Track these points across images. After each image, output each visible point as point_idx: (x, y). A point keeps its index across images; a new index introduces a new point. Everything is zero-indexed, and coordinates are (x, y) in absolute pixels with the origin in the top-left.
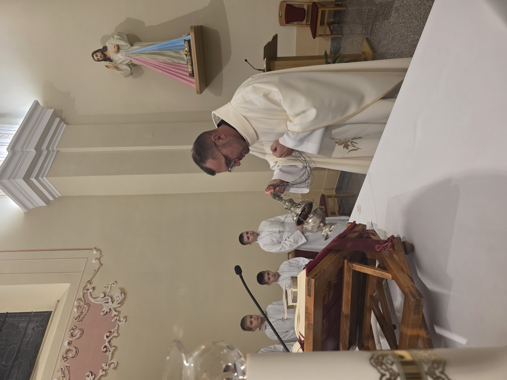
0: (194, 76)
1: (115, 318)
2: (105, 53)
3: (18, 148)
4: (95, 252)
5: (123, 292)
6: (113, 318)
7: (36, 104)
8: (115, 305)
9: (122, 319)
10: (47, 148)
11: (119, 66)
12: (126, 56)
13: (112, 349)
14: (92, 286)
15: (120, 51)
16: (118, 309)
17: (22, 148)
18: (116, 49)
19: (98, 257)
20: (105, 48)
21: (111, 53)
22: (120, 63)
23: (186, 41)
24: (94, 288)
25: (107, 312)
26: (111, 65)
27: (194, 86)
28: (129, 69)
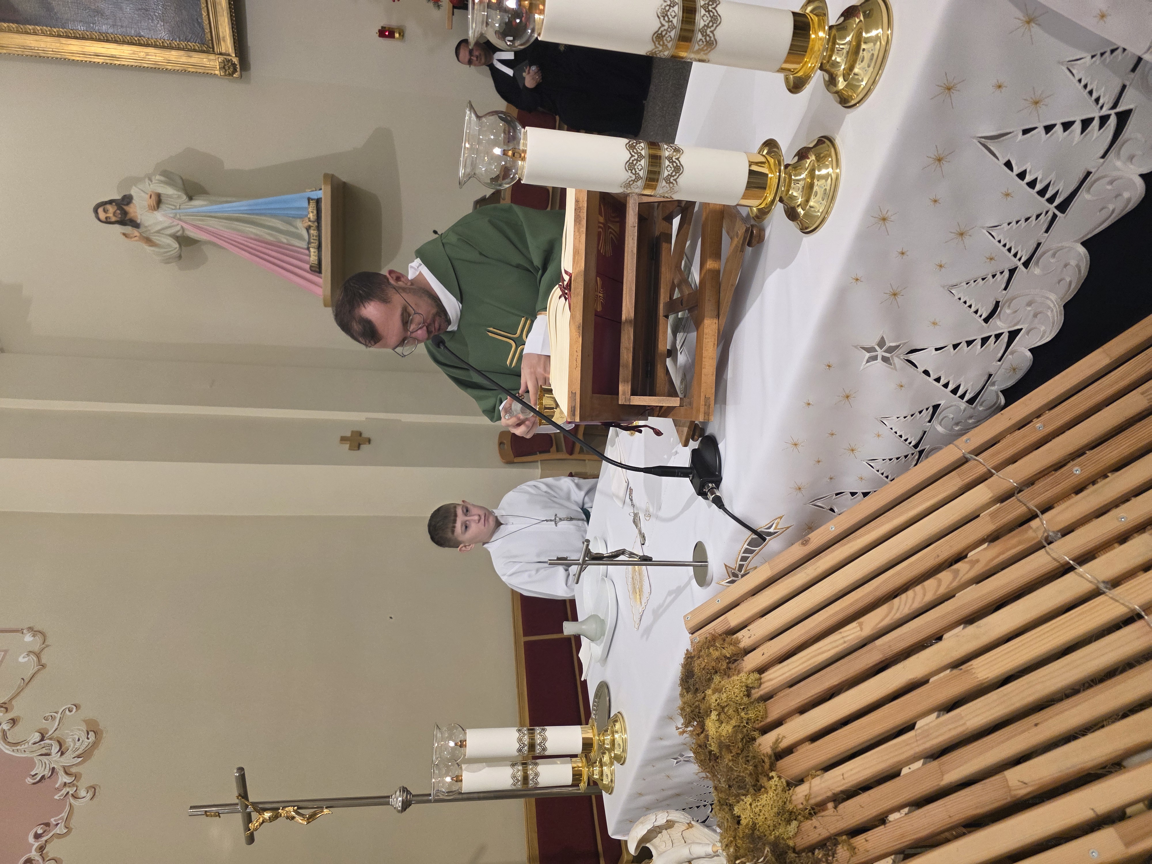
0: (320, 272)
1: (64, 791)
2: (126, 208)
4: (28, 638)
5: (93, 728)
6: (59, 790)
8: (68, 760)
9: (82, 793)
11: (154, 238)
12: (174, 218)
14: (10, 715)
15: (163, 206)
16: (73, 770)
18: (153, 202)
19: (37, 648)
22: (158, 232)
23: (312, 199)
24: (14, 721)
25: (43, 777)
26: (136, 232)
27: (319, 291)
28: (176, 245)
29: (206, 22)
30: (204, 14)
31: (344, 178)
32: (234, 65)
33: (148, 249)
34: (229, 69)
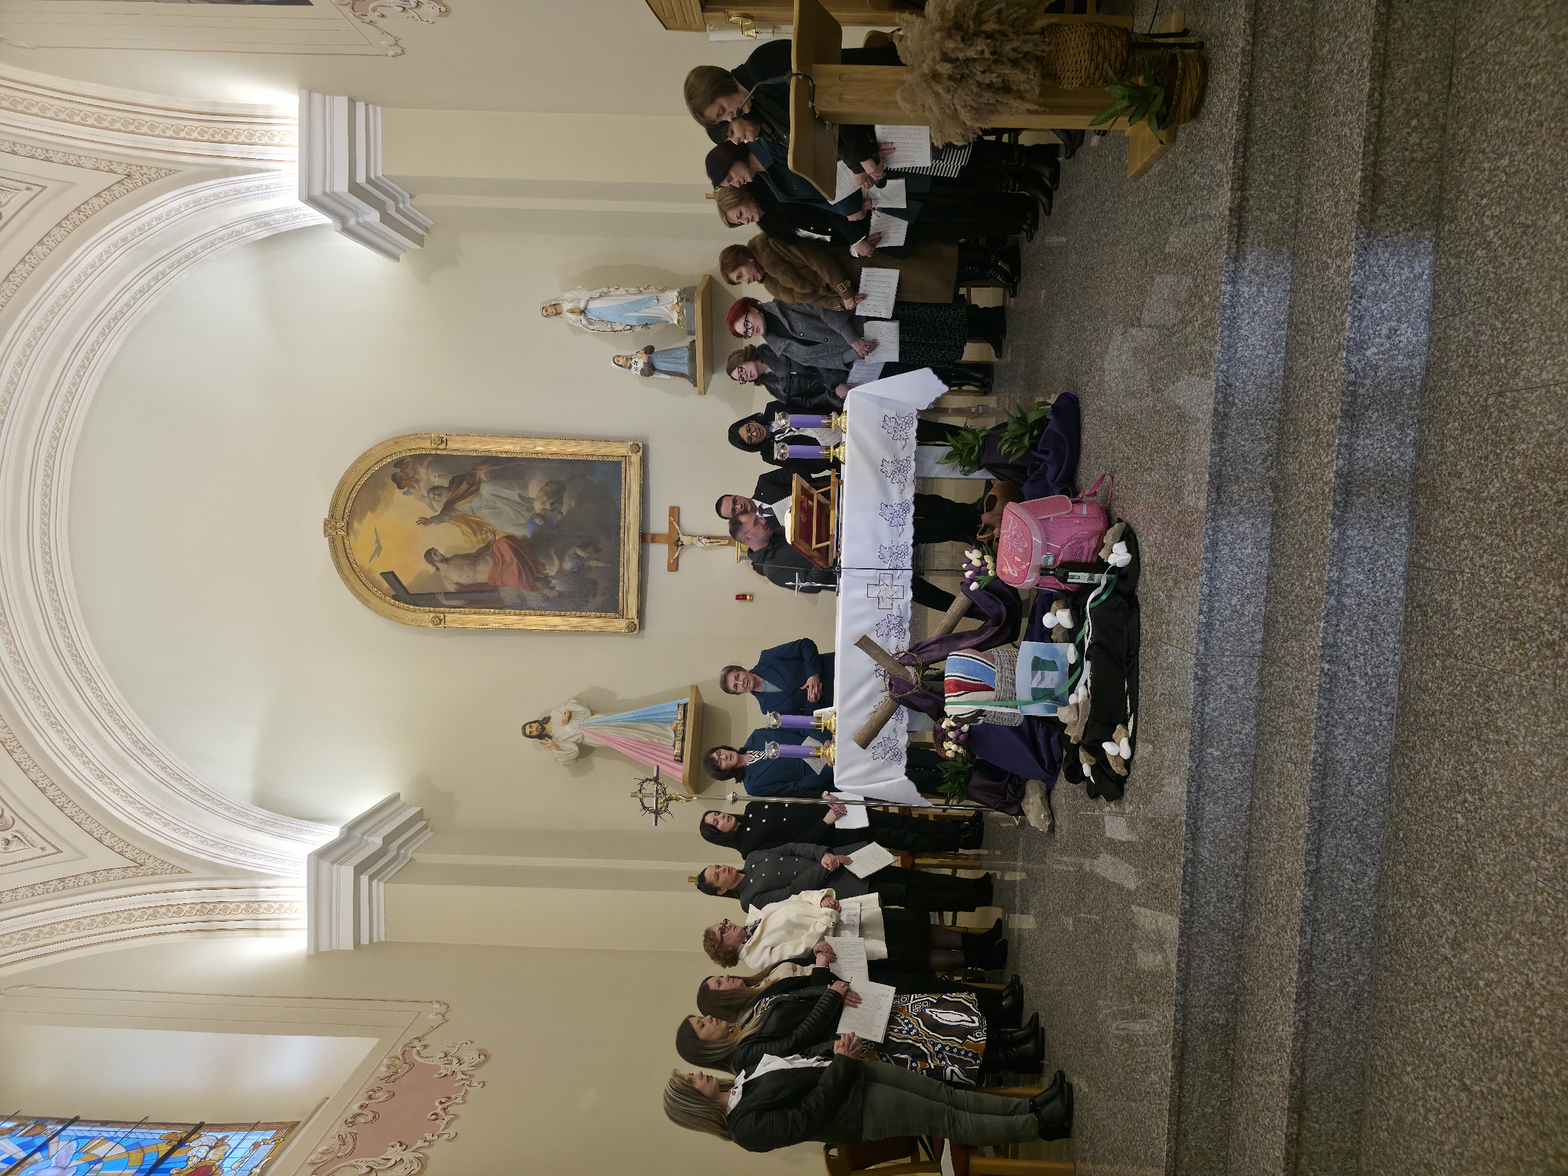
0: (681, 761)
1: (462, 1082)
2: (545, 727)
3: (358, 833)
4: (436, 1006)
5: (484, 1054)
6: (458, 1081)
7: (397, 797)
8: (464, 1067)
9: (475, 1084)
10: (400, 848)
11: (561, 745)
12: (578, 729)
13: (447, 1118)
14: (423, 1043)
15: (572, 720)
16: (468, 1073)
17: (363, 835)
18: (566, 717)
19: (442, 1012)
20: (547, 720)
21: (554, 728)
22: (565, 740)
23: (682, 704)
24: (425, 1047)
25: (446, 1075)
26: (550, 741)
27: (680, 775)
28: (576, 749)
29: (621, 601)
30: (621, 594)
31: (705, 701)
32: (635, 625)
33: (555, 751)
34: (631, 628)
